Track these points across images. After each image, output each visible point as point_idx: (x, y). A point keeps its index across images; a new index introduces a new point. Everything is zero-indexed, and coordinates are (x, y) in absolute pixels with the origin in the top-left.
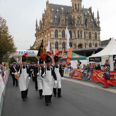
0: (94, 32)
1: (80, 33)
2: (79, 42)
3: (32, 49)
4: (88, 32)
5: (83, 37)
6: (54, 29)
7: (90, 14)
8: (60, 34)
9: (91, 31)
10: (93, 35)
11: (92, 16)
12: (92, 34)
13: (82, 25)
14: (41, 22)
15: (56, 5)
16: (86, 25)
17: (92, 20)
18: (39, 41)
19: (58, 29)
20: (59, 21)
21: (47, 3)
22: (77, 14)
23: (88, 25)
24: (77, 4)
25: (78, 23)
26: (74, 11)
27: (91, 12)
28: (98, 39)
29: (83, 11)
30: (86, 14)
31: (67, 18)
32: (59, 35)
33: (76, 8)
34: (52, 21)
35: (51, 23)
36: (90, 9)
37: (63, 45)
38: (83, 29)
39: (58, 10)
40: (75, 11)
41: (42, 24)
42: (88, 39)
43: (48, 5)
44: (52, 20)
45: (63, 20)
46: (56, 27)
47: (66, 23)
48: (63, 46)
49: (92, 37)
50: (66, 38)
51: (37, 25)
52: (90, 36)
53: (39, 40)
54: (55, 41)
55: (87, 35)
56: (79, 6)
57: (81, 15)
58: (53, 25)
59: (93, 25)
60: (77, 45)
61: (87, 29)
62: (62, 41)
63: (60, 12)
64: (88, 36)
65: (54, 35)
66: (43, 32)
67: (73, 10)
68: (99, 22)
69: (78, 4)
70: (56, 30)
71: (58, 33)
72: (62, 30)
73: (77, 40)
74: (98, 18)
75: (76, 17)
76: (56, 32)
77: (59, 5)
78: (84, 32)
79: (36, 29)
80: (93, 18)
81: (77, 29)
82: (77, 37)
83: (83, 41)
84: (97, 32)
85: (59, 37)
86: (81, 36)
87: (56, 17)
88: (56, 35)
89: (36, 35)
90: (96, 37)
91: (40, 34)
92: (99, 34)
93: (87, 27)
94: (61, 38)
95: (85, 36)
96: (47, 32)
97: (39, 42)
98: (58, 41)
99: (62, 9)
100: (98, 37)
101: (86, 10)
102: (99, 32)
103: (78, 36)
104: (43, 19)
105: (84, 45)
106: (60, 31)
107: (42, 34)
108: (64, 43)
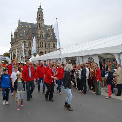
0: (53, 43)
2: (40, 50)
4: (48, 43)
6: (23, 41)
7: (51, 30)
9: (51, 43)
10: (52, 45)
12: (51, 44)
13: (43, 38)
15: (25, 23)
17: (52, 34)
19: (26, 41)
20: (27, 35)
22: (40, 31)
23: (48, 37)
24: (40, 23)
25: (40, 37)
26: (38, 28)
28: (55, 48)
29: (44, 28)
31: (33, 32)
33: (39, 26)
35: (21, 36)
38: (44, 41)
39: (26, 27)
42: (48, 48)
43: (20, 23)
44: (22, 34)
45: (30, 35)
46: (24, 39)
50: (31, 47)
51: (12, 36)
55: (47, 45)
56: (42, 24)
57: (43, 31)
58: (22, 38)
59: (52, 38)
60: (39, 52)
61: (47, 41)
62: (29, 49)
63: (28, 28)
64: (48, 46)
66: (16, 42)
69: (41, 24)
70: (24, 41)
71: (26, 44)
73: (39, 48)
75: (39, 33)
76: (25, 42)
77: (28, 23)
78: (45, 43)
79: (12, 39)
81: (40, 41)
82: (39, 47)
83: (43, 50)
84: (55, 43)
85: (26, 47)
86: (42, 45)
87: (25, 32)
89: (11, 43)
90: (54, 47)
92: (57, 44)
93: (48, 39)
94: (28, 47)
95: (45, 46)
96: (18, 42)
97: (13, 48)
99: (30, 26)
100: (55, 47)
105: (44, 53)
106: (27, 42)
107: (15, 43)
108: (30, 50)
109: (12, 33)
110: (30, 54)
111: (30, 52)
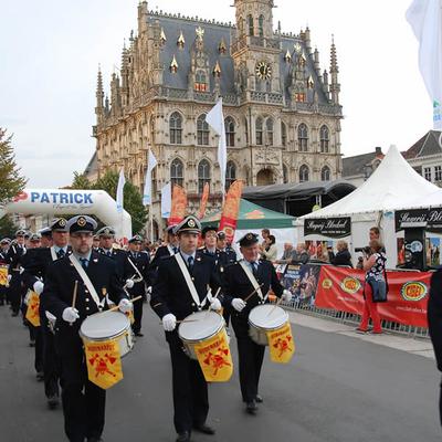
0: (319, 124)
1: (264, 126)
2: (261, 161)
3: (81, 183)
4: (297, 122)
5: (278, 141)
6: (167, 111)
7: (303, 56)
8: (189, 127)
9: (308, 121)
10: (314, 136)
11: (313, 64)
12: (310, 129)
13: (272, 96)
14: (115, 81)
15: (174, 18)
16: (288, 96)
17: (311, 80)
18: (108, 153)
19: (183, 111)
20: (187, 80)
21: (142, 9)
22: (255, 55)
23: (294, 95)
24: (256, 15)
25: (258, 88)
26: (243, 45)
27: (307, 49)
28: (332, 151)
29: (276, 45)
30: (288, 55)
31: (217, 68)
32: (184, 133)
33: (252, 33)
34: (158, 79)
35: (156, 87)
36: (304, 38)
37: (200, 170)
38: (276, 113)
39: (181, 38)
40: (248, 43)
41: (122, 89)
42: (297, 149)
43: (144, 18)
44: (161, 76)
46: (175, 103)
47: (212, 87)
48: (200, 174)
49: (310, 141)
50: (212, 144)
51: (100, 94)
52: (303, 140)
53: (108, 150)
54: (169, 154)
55: (293, 135)
56: (265, 23)
57: (272, 58)
58: (164, 93)
59: (316, 95)
60: (255, 172)
61: (293, 113)
62: (199, 156)
63: (192, 45)
64: (296, 138)
65: (167, 130)
66: (124, 121)
67: (241, 37)
68: (336, 88)
69: (261, 18)
70: (176, 114)
71: (184, 126)
72: (197, 113)
73: (255, 152)
74: (334, 70)
75: (251, 66)
76: (176, 120)
77: (187, 20)
78: (283, 124)
79: (99, 110)
80: (315, 71)
81: (256, 112)
82: (254, 141)
83: (276, 158)
84: (331, 124)
85: (185, 142)
86: (271, 139)
87: (174, 63)
88: (176, 134)
89: (98, 132)
90: (325, 142)
91: (114, 128)
92: (338, 130)
93: (293, 103)
94: (195, 143)
95: (284, 138)
96: (142, 119)
97: (107, 157)
98: (183, 154)
99: (200, 32)
100: (332, 142)
101: (288, 39)
102: (338, 123)
103: (260, 139)
104: (126, 72)
106: (189, 118)
107: (122, 128)
108: (204, 162)
109: (100, 83)
110: (209, 181)
111: (208, 174)
